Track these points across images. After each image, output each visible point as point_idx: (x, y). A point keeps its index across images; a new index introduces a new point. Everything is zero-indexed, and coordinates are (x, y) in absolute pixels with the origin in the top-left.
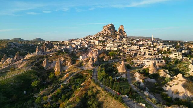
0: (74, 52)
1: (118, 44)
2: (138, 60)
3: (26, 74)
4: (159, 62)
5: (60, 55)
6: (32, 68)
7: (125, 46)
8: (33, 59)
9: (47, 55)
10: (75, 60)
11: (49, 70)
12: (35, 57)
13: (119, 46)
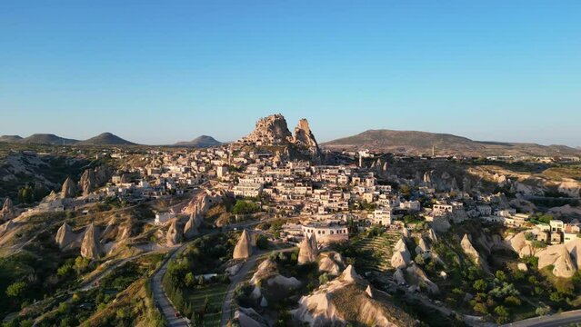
0: (148, 200)
1: (266, 179)
2: (299, 223)
3: (6, 263)
4: (335, 233)
5: (111, 209)
6: (26, 248)
7: (279, 184)
8: (35, 223)
9: (76, 209)
10: (143, 224)
11: (69, 251)
12: (43, 215)
13: (267, 185)
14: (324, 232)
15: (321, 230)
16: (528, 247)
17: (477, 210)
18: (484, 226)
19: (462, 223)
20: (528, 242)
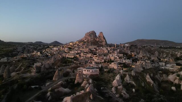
0: (37, 58)
1: (78, 51)
4: (94, 71)
7: (82, 53)
9: (11, 61)
13: (78, 54)
14: (89, 71)
15: (88, 70)
16: (177, 79)
17: (159, 64)
18: (160, 70)
19: (149, 69)
20: (178, 78)
